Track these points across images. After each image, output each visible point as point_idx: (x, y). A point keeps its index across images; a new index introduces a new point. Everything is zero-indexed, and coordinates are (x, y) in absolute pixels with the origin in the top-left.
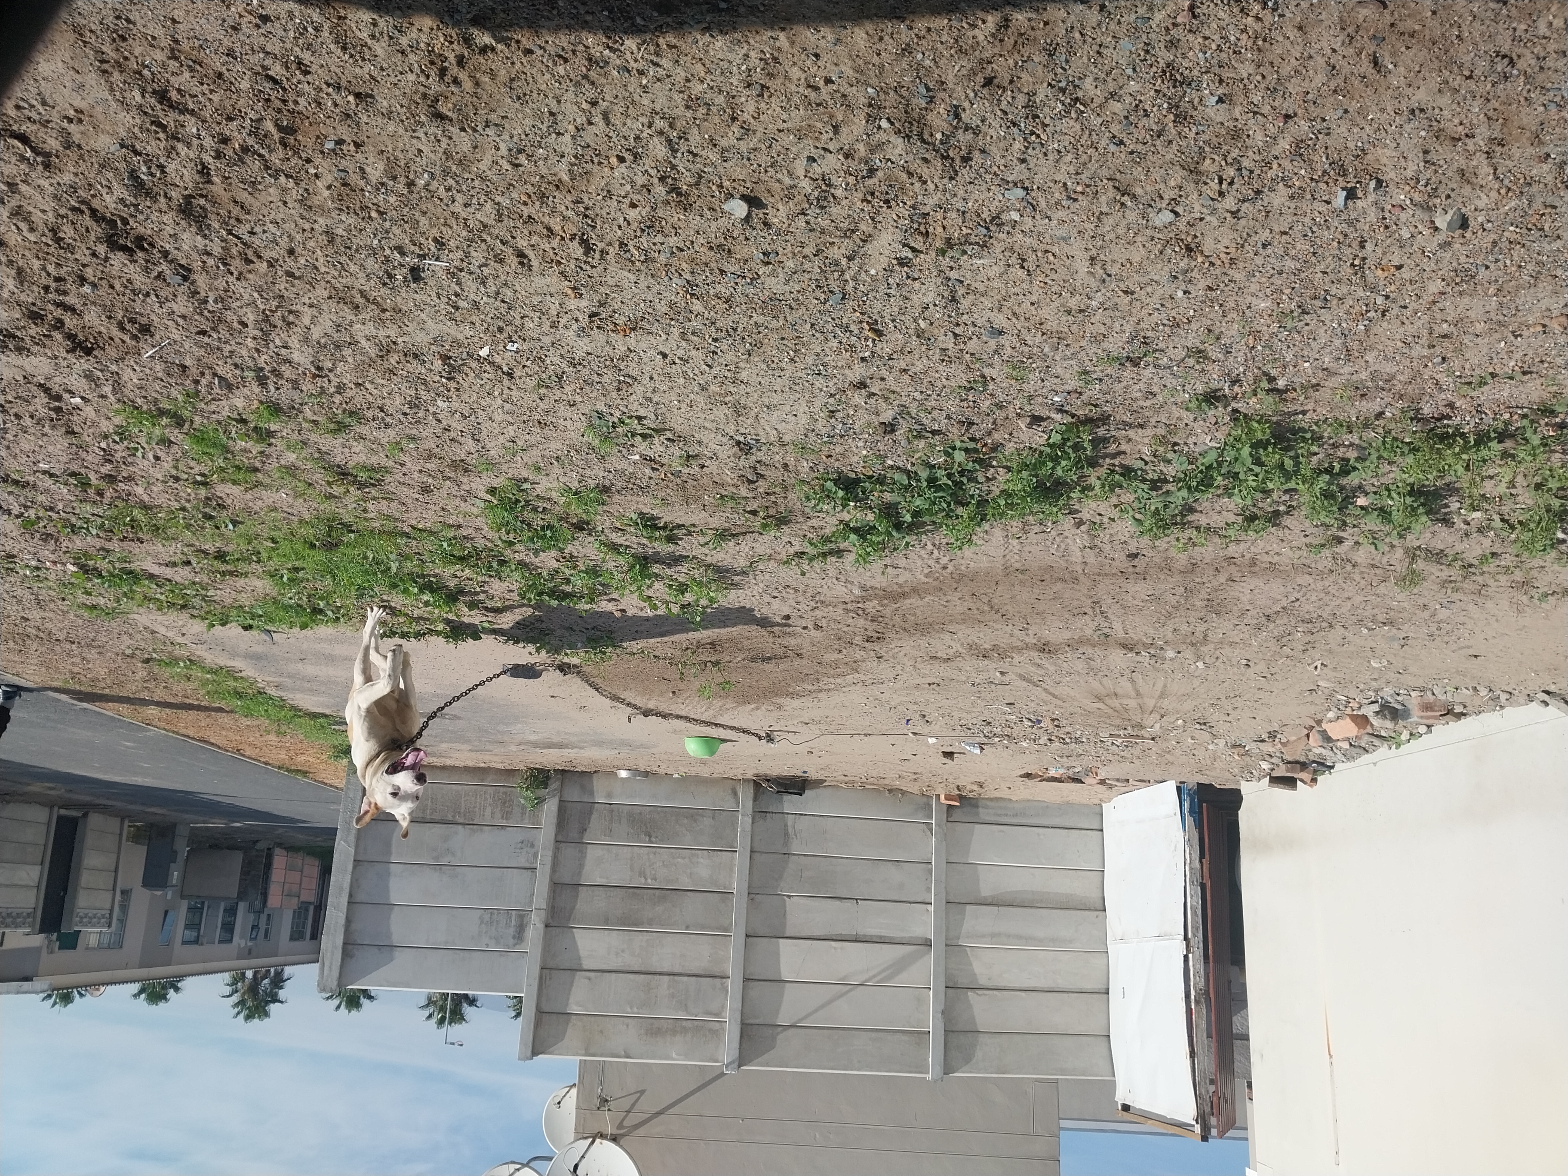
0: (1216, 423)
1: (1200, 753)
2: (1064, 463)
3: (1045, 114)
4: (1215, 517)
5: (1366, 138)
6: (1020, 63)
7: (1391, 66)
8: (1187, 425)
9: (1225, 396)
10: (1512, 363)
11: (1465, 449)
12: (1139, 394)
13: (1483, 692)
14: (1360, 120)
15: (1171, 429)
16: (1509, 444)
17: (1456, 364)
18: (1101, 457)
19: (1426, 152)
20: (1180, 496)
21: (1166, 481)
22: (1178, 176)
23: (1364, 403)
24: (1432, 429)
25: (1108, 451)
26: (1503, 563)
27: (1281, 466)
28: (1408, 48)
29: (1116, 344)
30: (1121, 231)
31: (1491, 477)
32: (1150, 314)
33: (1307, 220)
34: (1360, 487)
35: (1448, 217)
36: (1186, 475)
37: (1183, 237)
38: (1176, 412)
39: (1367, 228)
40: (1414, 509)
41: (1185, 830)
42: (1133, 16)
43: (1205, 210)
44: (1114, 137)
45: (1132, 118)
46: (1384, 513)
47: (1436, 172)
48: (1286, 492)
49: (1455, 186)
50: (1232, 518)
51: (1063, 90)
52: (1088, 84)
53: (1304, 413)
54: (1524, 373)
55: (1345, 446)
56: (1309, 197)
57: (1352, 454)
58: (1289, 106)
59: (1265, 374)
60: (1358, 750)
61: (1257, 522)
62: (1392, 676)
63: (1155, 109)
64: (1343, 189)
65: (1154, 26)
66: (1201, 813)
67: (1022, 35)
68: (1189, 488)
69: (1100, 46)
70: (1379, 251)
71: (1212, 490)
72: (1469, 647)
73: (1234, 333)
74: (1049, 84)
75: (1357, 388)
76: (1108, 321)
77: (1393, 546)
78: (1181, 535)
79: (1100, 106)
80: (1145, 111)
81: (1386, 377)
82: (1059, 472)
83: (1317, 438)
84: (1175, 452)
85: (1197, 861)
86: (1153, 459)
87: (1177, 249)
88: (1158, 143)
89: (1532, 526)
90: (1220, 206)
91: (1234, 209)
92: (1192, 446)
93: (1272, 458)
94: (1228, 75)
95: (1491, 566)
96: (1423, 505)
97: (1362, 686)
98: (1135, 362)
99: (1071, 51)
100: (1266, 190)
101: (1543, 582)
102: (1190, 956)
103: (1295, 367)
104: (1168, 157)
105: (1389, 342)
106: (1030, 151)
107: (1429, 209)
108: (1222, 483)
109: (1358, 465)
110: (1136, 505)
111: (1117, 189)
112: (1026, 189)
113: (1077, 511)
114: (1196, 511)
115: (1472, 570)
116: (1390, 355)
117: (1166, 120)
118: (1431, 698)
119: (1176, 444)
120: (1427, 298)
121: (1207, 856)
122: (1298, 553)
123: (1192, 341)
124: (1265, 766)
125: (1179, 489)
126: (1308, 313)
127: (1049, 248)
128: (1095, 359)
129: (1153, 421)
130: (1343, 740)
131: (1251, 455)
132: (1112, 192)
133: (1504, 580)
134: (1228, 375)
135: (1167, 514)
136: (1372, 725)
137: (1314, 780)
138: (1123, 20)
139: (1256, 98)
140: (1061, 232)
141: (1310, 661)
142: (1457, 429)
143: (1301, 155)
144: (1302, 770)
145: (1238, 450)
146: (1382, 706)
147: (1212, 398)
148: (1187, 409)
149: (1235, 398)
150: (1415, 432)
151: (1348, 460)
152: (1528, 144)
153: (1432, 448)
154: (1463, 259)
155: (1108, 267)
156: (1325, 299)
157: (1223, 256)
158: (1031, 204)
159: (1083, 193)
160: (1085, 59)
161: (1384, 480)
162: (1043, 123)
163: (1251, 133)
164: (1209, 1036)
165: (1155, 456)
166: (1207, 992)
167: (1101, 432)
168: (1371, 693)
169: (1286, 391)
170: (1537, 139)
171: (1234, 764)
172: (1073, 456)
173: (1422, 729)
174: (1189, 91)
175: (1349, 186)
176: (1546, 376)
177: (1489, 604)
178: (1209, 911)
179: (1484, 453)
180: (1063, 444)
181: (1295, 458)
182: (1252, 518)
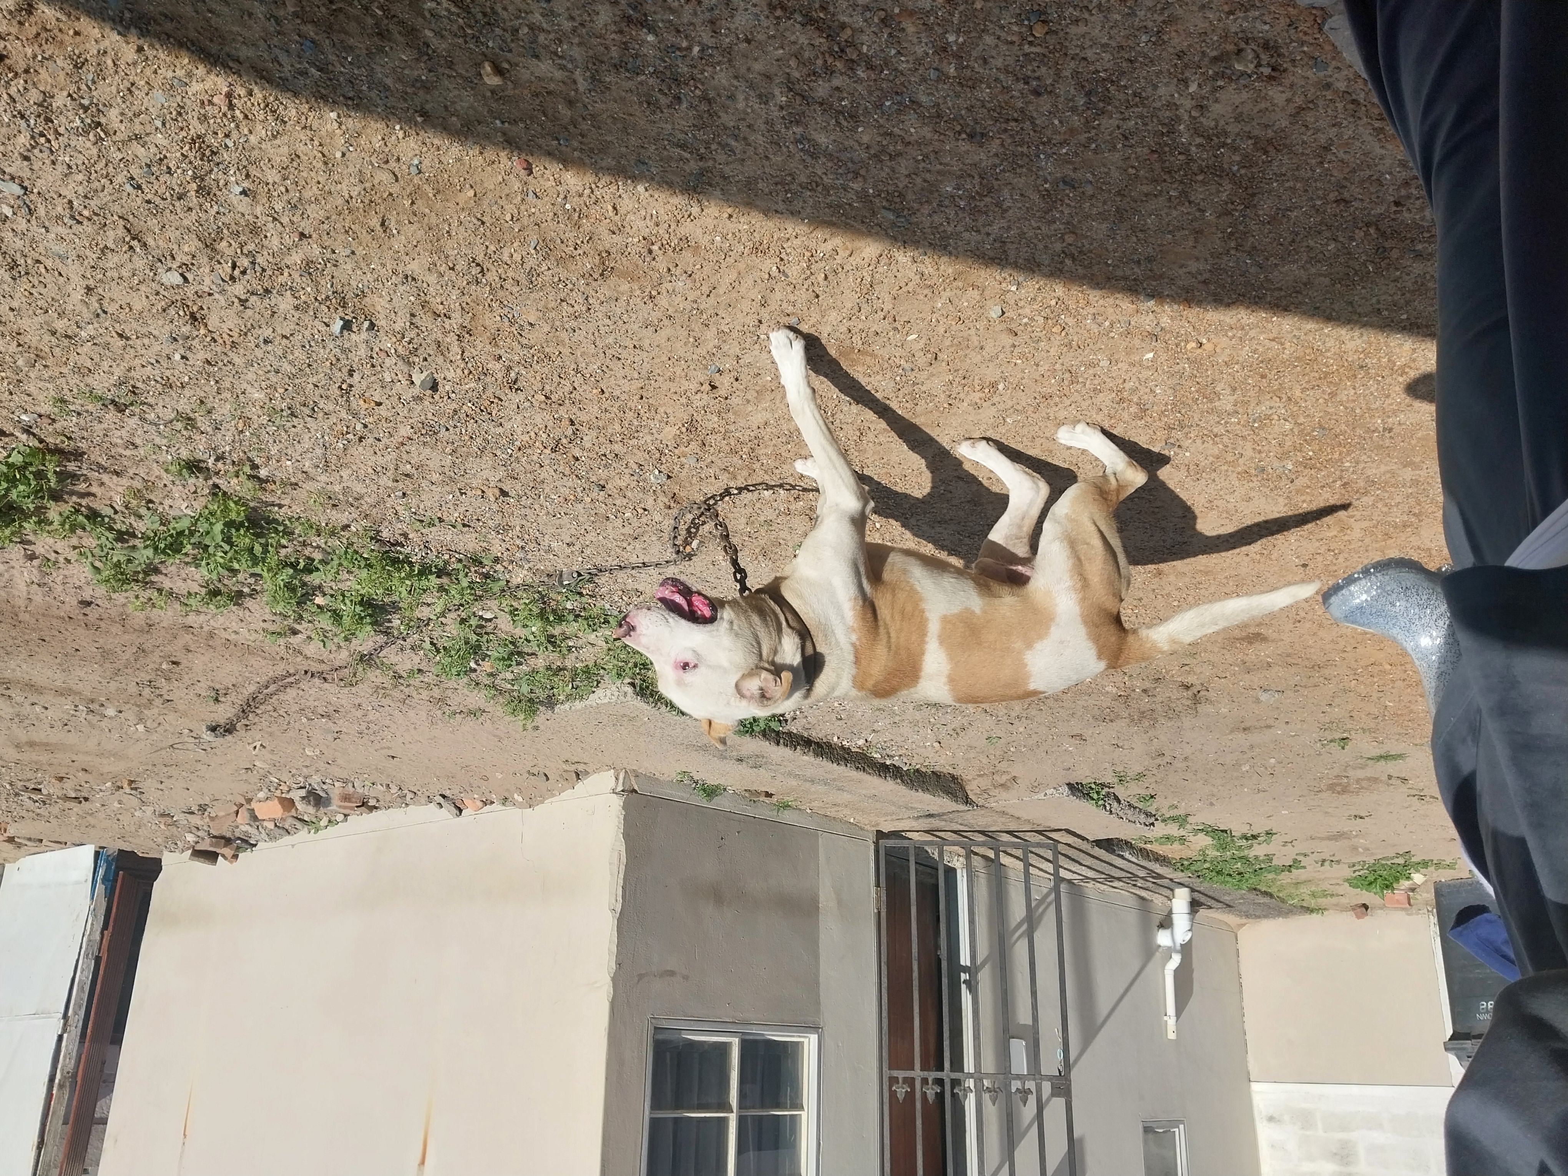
0: (195, 492)
1: (125, 818)
2: (21, 488)
3: (60, 122)
4: (180, 583)
5: (366, 283)
6: (40, 58)
7: (395, 232)
8: (165, 485)
9: (208, 469)
10: (456, 515)
11: (409, 576)
12: (119, 441)
13: (394, 789)
14: (363, 265)
15: (149, 485)
16: (445, 580)
17: (414, 502)
18: (67, 493)
19: (413, 315)
20: (145, 554)
21: (134, 536)
22: (192, 245)
23: (334, 512)
24: (387, 552)
25: (76, 488)
26: (426, 680)
27: (251, 550)
28: (410, 223)
29: (101, 383)
30: (125, 273)
31: (429, 605)
32: (143, 366)
33: (307, 333)
34: (320, 587)
35: (423, 376)
36: (156, 535)
37: (189, 304)
38: (157, 471)
39: (356, 360)
40: (362, 618)
41: (92, 898)
42: (170, 74)
43: (214, 287)
44: (133, 179)
45: (154, 169)
46: (337, 616)
47: (418, 335)
48: (253, 575)
49: (431, 353)
50: (195, 588)
51: (86, 109)
52: (113, 114)
53: (280, 506)
54: (464, 525)
55: (312, 547)
56: (312, 313)
57: (318, 556)
58: (306, 226)
59: (249, 459)
60: (281, 831)
61: (219, 598)
62: (322, 765)
63: (179, 171)
64: (342, 319)
65: (190, 93)
66: (115, 880)
67: (47, 30)
68: (156, 549)
69: (133, 84)
70: (364, 383)
71: (178, 556)
72: (389, 748)
73: (226, 412)
74: (70, 95)
75: (330, 498)
76: (97, 358)
77: (339, 647)
78: (141, 593)
79: (123, 142)
80: (168, 168)
81: (355, 495)
82: (14, 495)
83: (288, 533)
84: (149, 509)
85: (98, 933)
86: (124, 510)
87: (181, 313)
88: (177, 204)
89: (453, 653)
90: (229, 288)
91: (243, 297)
92: (167, 508)
93: (243, 540)
94: (254, 173)
95: (416, 681)
96: (369, 615)
97: (294, 771)
98: (121, 409)
99: (100, 74)
100: (275, 292)
101: (455, 701)
102: (65, 1035)
103: (278, 461)
104: (186, 222)
105: (362, 466)
106: (36, 151)
107: (409, 363)
108: (191, 552)
109: (320, 567)
110: (97, 551)
111: (129, 231)
112: (26, 189)
113: (30, 543)
114: (161, 573)
115: (401, 681)
116: (362, 477)
117: (188, 187)
118: (351, 790)
119: (150, 501)
120: (397, 439)
121: (110, 928)
122: (254, 636)
123: (184, 406)
124: (190, 838)
125: (146, 547)
126: (296, 417)
127: (41, 258)
128: (75, 390)
129: (131, 472)
130: (270, 820)
131: (222, 532)
132: (121, 232)
133: (425, 694)
134: (214, 449)
135: (130, 569)
136: (297, 809)
137: (235, 857)
138: (159, 71)
139: (278, 207)
140: (60, 248)
141: (250, 741)
142: (407, 557)
143: (310, 274)
144: (225, 846)
145: (211, 524)
146: (309, 792)
147: (194, 467)
148: (167, 471)
149: (217, 473)
150: (372, 551)
151: (313, 560)
152: (488, 342)
153: (383, 568)
154: (430, 416)
155: (105, 305)
156: (313, 409)
157: (225, 336)
158: (28, 206)
159: (89, 220)
160: (114, 89)
161: (340, 586)
162: (56, 131)
163: (269, 235)
164: (65, 1123)
165: (127, 507)
166: (74, 1076)
167: (72, 466)
168: (301, 779)
169: (267, 481)
170: (494, 341)
171: (159, 833)
172: (33, 483)
173: (340, 817)
174: (216, 170)
175: (347, 317)
176: (480, 533)
177: (411, 713)
178: (98, 987)
179: (424, 583)
180: (26, 466)
181: (265, 547)
182: (215, 593)
